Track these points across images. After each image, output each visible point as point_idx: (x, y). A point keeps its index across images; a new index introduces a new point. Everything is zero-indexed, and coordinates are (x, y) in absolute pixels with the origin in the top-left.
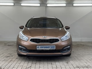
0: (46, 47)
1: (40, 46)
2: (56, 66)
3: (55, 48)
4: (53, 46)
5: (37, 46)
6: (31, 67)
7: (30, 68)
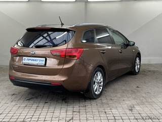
2: (114, 117)
6: (72, 118)
7: (72, 121)
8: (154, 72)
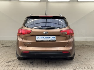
8: (89, 46)
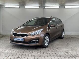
0: (18, 39)
1: (15, 38)
3: (23, 40)
4: (22, 39)
5: (14, 38)
